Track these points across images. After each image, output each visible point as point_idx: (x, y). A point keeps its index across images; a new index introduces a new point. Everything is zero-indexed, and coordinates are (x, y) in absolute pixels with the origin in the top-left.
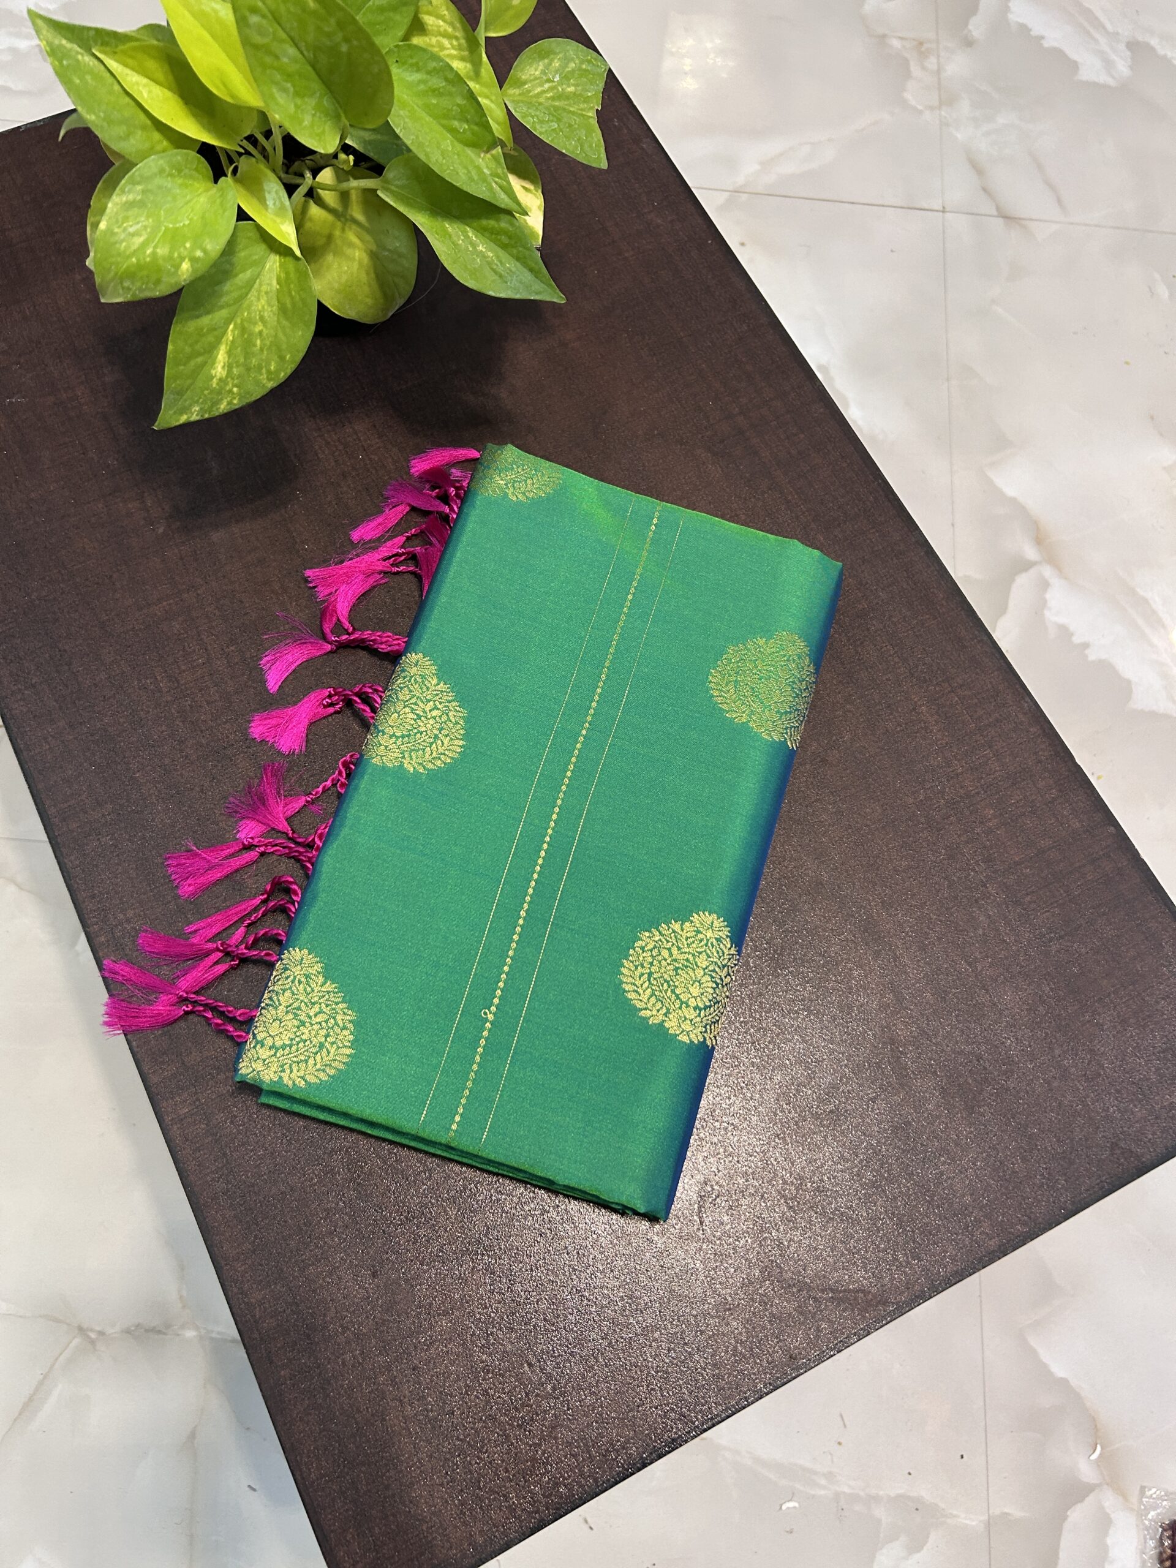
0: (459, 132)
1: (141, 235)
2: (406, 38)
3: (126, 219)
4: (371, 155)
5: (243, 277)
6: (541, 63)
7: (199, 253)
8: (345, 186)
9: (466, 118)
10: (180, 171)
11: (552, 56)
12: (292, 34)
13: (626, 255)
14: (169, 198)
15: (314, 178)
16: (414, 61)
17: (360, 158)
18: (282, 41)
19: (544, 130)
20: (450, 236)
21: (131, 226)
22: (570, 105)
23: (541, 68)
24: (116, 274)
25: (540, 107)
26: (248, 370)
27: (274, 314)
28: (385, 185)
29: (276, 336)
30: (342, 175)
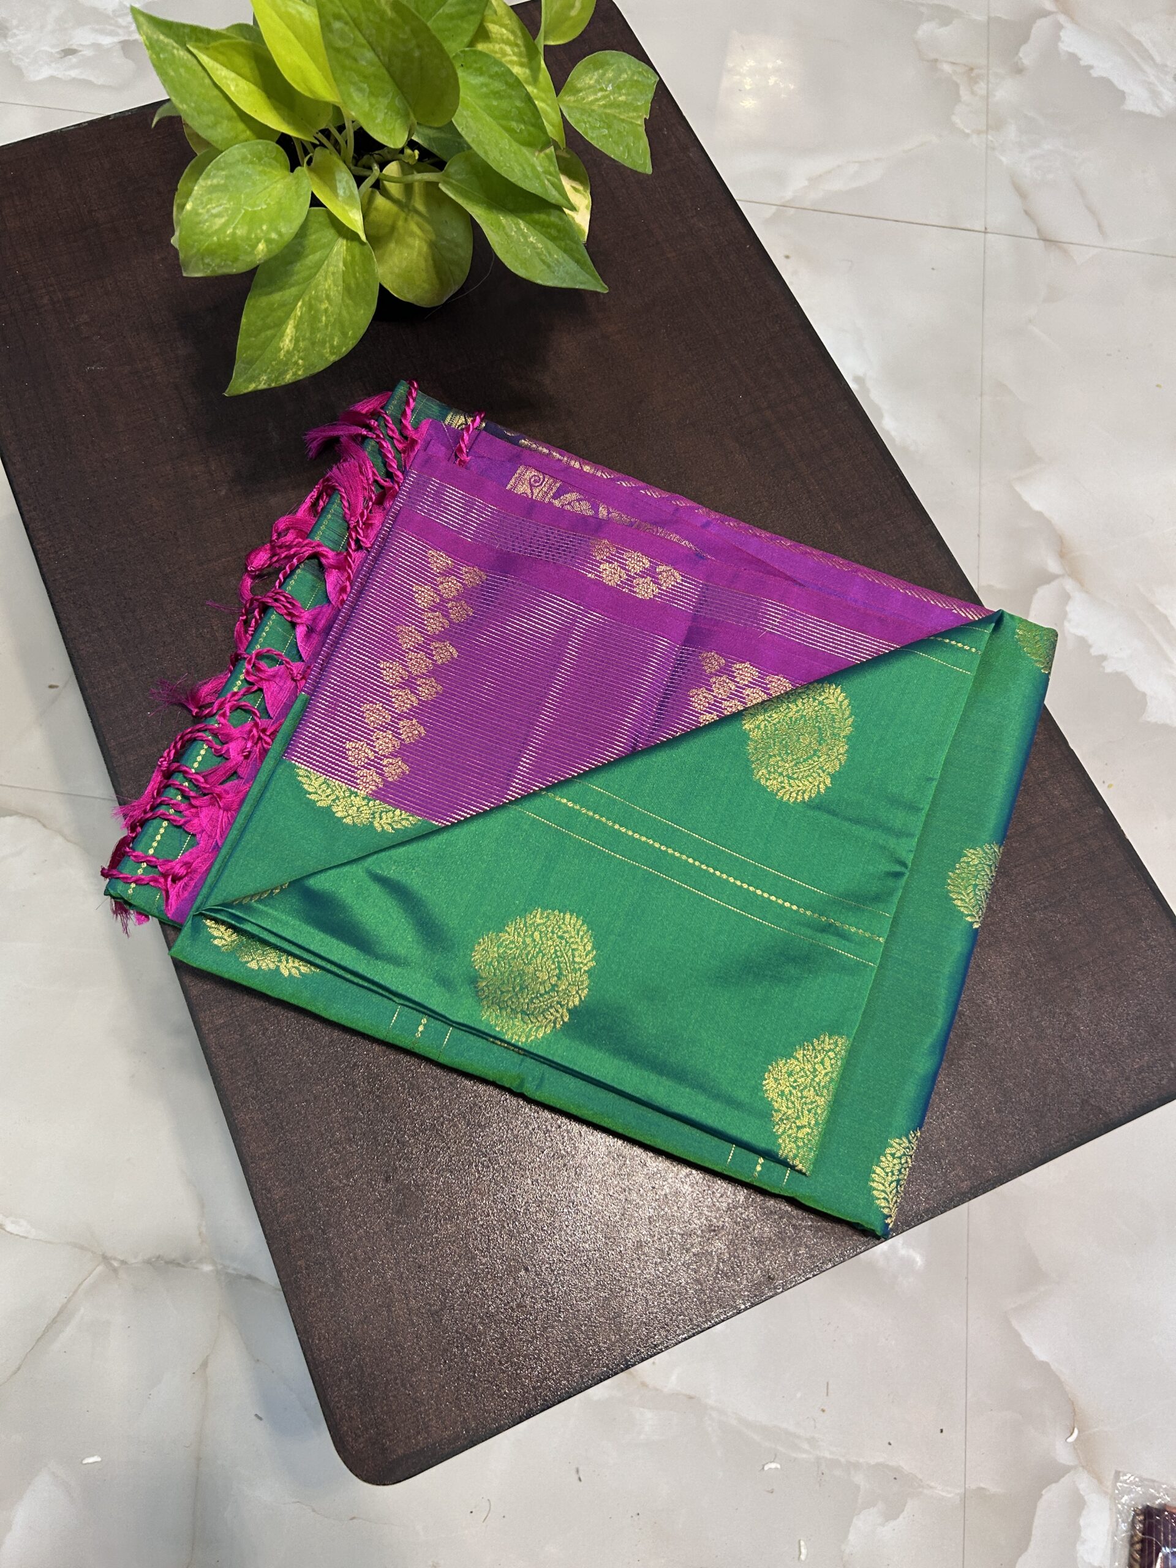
0: (516, 132)
1: (223, 216)
2: (471, 44)
3: (210, 200)
4: (435, 151)
5: (312, 259)
6: (596, 73)
7: (274, 236)
8: (410, 178)
9: (523, 119)
10: (260, 159)
11: (607, 67)
12: (371, 40)
13: (669, 256)
14: (249, 183)
15: (381, 170)
16: (478, 65)
17: (425, 154)
18: (363, 46)
19: (596, 137)
20: (504, 228)
21: (214, 208)
22: (620, 113)
23: (595, 77)
24: (199, 250)
25: (593, 114)
26: (313, 344)
27: (339, 293)
28: (447, 179)
29: (340, 314)
30: (407, 169)
